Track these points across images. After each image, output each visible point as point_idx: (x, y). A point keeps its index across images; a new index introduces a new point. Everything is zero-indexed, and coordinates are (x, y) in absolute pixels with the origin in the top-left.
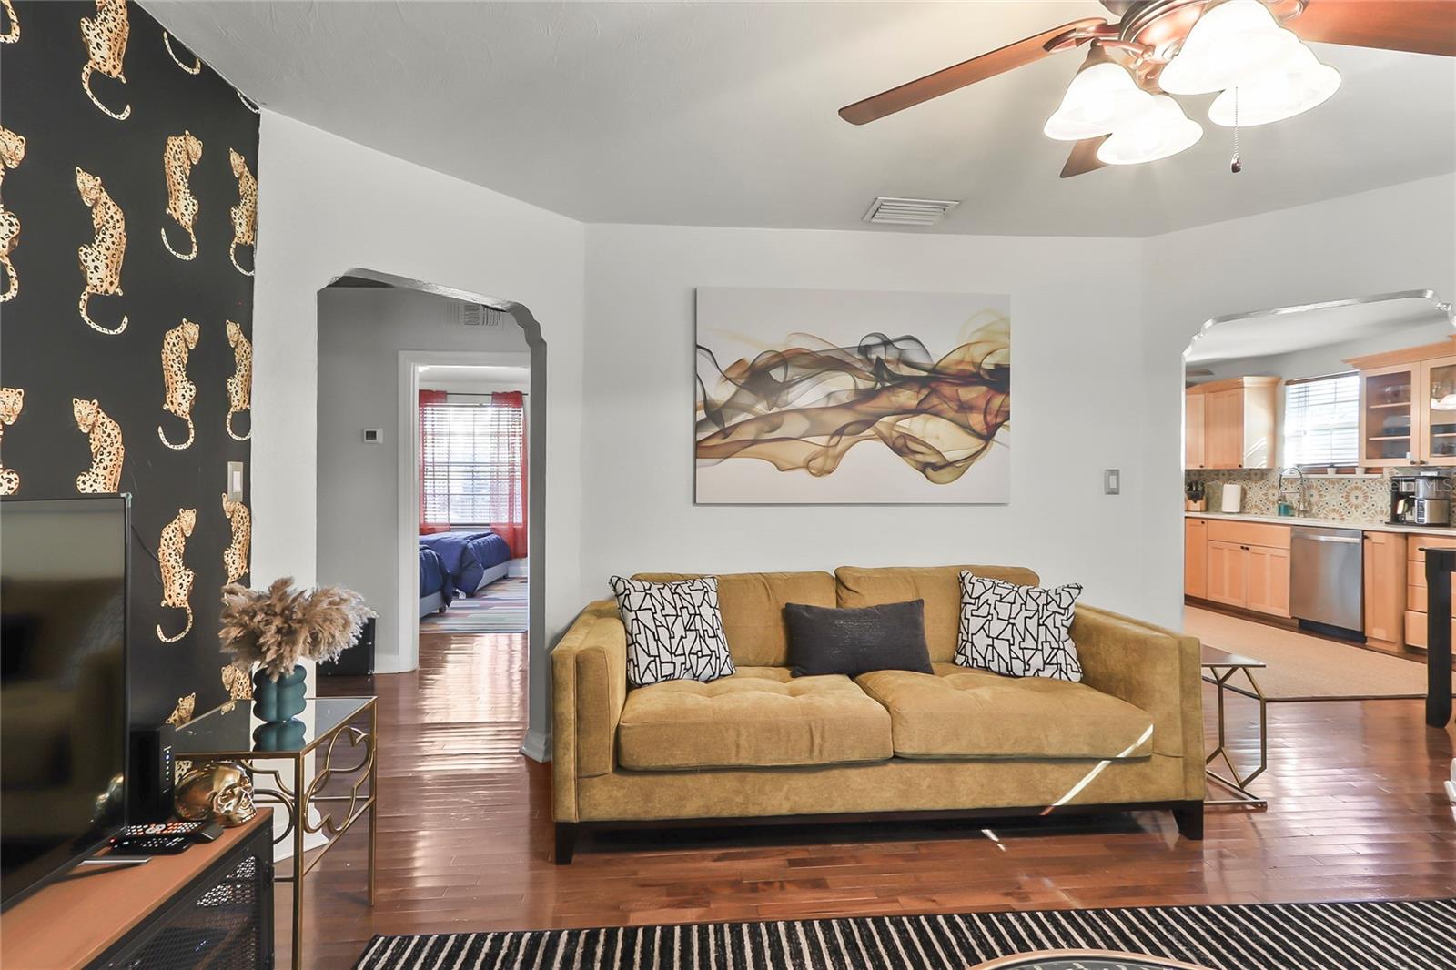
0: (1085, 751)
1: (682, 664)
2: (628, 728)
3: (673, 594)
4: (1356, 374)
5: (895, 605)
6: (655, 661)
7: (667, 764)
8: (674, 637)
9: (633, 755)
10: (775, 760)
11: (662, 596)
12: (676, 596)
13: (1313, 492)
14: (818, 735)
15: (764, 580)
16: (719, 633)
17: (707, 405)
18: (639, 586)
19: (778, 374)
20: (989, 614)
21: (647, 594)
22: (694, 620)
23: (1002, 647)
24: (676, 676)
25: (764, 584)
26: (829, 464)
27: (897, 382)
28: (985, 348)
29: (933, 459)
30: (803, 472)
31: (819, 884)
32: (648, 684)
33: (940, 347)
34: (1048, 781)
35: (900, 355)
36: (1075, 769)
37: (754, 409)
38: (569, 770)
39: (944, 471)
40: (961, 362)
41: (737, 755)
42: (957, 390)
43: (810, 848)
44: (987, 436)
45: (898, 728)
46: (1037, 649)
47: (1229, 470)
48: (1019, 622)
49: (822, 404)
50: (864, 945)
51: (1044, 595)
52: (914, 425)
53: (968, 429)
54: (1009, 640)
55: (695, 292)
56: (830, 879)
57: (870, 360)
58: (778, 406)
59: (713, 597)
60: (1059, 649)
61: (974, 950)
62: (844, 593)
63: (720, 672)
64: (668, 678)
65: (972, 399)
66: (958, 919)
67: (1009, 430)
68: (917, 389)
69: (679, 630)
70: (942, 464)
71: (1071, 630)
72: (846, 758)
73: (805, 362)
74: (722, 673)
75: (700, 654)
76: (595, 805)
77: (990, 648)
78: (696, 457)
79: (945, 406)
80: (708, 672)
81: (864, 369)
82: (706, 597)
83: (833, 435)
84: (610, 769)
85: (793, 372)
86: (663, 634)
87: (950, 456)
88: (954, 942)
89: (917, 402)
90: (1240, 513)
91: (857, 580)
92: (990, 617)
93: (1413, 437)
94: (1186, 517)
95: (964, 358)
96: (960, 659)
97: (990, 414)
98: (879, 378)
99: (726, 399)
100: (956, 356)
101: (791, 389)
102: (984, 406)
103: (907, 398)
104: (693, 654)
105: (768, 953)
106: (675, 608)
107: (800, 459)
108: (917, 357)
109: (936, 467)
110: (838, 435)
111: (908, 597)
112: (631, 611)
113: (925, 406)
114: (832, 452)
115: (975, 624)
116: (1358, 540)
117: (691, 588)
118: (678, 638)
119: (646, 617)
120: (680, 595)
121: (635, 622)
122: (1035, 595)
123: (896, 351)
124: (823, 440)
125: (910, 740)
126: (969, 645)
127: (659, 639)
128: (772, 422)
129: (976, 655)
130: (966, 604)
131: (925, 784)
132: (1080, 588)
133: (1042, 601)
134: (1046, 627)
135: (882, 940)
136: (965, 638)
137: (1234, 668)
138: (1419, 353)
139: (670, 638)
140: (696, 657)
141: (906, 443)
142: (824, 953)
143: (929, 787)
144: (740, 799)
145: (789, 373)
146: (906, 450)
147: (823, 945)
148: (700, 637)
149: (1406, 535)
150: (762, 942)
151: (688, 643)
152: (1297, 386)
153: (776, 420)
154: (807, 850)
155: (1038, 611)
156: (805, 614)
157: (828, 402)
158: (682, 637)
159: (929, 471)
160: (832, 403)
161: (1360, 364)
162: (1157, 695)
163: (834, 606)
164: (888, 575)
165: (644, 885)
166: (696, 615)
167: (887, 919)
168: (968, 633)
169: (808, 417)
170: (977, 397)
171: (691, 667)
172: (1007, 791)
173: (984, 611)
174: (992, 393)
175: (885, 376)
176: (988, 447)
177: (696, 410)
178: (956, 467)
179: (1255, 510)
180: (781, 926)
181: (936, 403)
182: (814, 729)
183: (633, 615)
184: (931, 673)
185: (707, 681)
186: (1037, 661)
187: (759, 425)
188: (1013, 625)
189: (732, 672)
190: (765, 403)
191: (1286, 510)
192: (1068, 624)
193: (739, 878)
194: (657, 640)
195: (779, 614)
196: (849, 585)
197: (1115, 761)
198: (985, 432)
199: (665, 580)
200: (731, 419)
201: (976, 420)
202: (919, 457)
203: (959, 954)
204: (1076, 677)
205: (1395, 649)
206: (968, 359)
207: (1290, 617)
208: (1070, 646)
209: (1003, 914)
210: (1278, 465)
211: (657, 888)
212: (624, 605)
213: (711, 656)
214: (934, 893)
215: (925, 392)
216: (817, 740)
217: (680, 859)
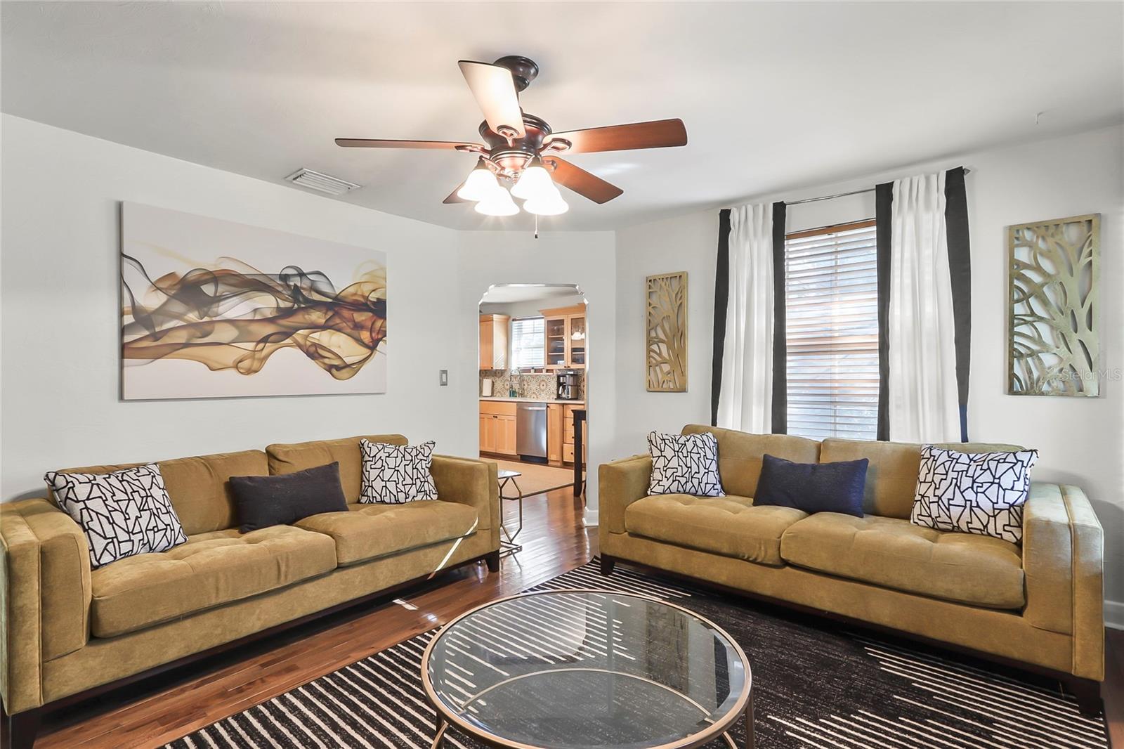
0: (447, 536)
1: (140, 540)
2: (107, 600)
3: (121, 481)
4: (543, 318)
5: (318, 468)
6: (113, 542)
7: (150, 620)
8: (129, 519)
9: (113, 622)
10: (250, 592)
11: (110, 485)
12: (124, 483)
13: (525, 383)
14: (284, 564)
15: (203, 461)
16: (171, 509)
17: (136, 310)
18: (82, 478)
19: (209, 290)
20: (382, 466)
21: (93, 485)
22: (146, 501)
23: (391, 486)
24: (134, 552)
25: (206, 466)
26: (256, 365)
27: (310, 305)
28: (370, 287)
29: (336, 362)
30: (233, 371)
31: (290, 669)
32: (106, 564)
33: (341, 282)
34: (428, 559)
35: (312, 285)
36: (441, 548)
37: (186, 317)
38: (33, 657)
39: (344, 371)
40: (355, 294)
41: (217, 597)
42: (352, 314)
43: (275, 652)
44: (372, 347)
45: (340, 546)
46: (413, 484)
47: (485, 370)
48: (401, 469)
49: (250, 317)
50: (338, 685)
51: (415, 450)
52: (323, 337)
53: (359, 341)
54: (395, 481)
55: (120, 207)
56: (298, 664)
57: (289, 286)
58: (209, 316)
59: (160, 480)
60: (425, 482)
61: (405, 660)
62: (276, 464)
63: (175, 541)
64: (126, 555)
65: (363, 320)
66: (390, 650)
67: (386, 343)
68: (324, 311)
69: (133, 511)
70: (342, 365)
71: (431, 469)
72: (305, 576)
73: (233, 281)
74: (176, 543)
75: (156, 529)
76: (66, 681)
77: (384, 488)
78: (122, 356)
79: (345, 324)
80: (164, 543)
81: (284, 292)
82: (154, 481)
83: (259, 342)
84: (84, 644)
85: (222, 289)
86: (118, 517)
87: (348, 360)
88: (392, 661)
89: (324, 321)
90: (491, 396)
91: (287, 453)
92: (383, 468)
93: (565, 353)
94: (481, 401)
95: (357, 291)
96: (364, 499)
97: (374, 332)
98: (296, 301)
99: (157, 307)
100: (352, 290)
101: (221, 303)
102: (370, 326)
103: (317, 317)
104: (150, 530)
105: (272, 718)
106: (126, 493)
107: (230, 362)
108: (324, 287)
109: (338, 368)
110: (263, 342)
111: (326, 461)
112: (78, 501)
113: (331, 323)
114: (258, 355)
115: (374, 473)
116: (545, 408)
117: (138, 474)
118: (133, 519)
119: (96, 505)
120: (128, 482)
121: (85, 511)
122: (409, 451)
123: (308, 281)
124: (251, 346)
125: (349, 553)
126: (370, 488)
127: (114, 522)
128: (204, 330)
129: (375, 494)
130: (366, 462)
131: (357, 581)
132: (434, 443)
133: (414, 453)
134: (417, 469)
135: (349, 678)
136: (366, 484)
137: (508, 478)
138: (567, 310)
139: (126, 519)
140: (152, 532)
141: (316, 349)
142: (313, 700)
143: (360, 582)
144: (219, 631)
145: (219, 288)
146: (316, 355)
147: (310, 697)
148: (154, 514)
149: (563, 404)
150: (264, 715)
151: (143, 522)
152: (517, 322)
153: (208, 328)
154: (273, 654)
155: (412, 460)
156: (249, 483)
157: (255, 314)
158: (137, 517)
159: (334, 371)
160: (258, 317)
161: (545, 313)
162: (479, 497)
163: (267, 475)
164: (309, 448)
165: (131, 729)
166: (147, 496)
167: (348, 668)
168: (369, 481)
169: (237, 327)
170: (366, 320)
171: (148, 542)
172: (405, 571)
173: (379, 464)
174: (375, 318)
175: (301, 299)
176: (372, 356)
177: (122, 314)
178: (353, 368)
179: (498, 394)
180: (275, 701)
181: (338, 322)
182: (280, 561)
183: (81, 505)
184: (347, 510)
185: (162, 551)
186: (413, 492)
187: (192, 331)
188: (398, 471)
189: (186, 540)
190: (196, 313)
191: (513, 393)
192: (428, 466)
193: (224, 690)
194: (112, 523)
195: (222, 487)
196: (281, 458)
197: (465, 537)
198: (371, 344)
199: (108, 471)
200: (161, 324)
201: (365, 335)
202: (327, 361)
203: (397, 665)
204: (435, 497)
205: (559, 464)
206: (359, 293)
207: (516, 454)
208: (430, 479)
209: (415, 638)
210: (509, 367)
211: (148, 726)
212: (67, 498)
213: (166, 529)
214: (371, 644)
215: (330, 314)
216: (283, 569)
217: (159, 700)
